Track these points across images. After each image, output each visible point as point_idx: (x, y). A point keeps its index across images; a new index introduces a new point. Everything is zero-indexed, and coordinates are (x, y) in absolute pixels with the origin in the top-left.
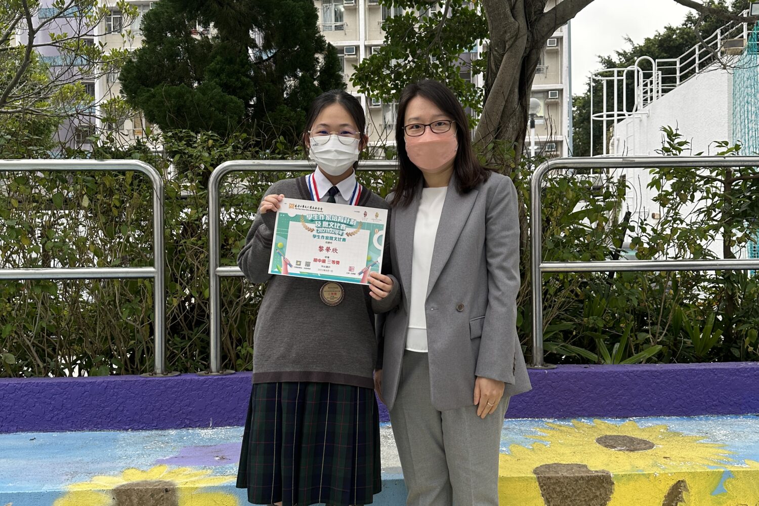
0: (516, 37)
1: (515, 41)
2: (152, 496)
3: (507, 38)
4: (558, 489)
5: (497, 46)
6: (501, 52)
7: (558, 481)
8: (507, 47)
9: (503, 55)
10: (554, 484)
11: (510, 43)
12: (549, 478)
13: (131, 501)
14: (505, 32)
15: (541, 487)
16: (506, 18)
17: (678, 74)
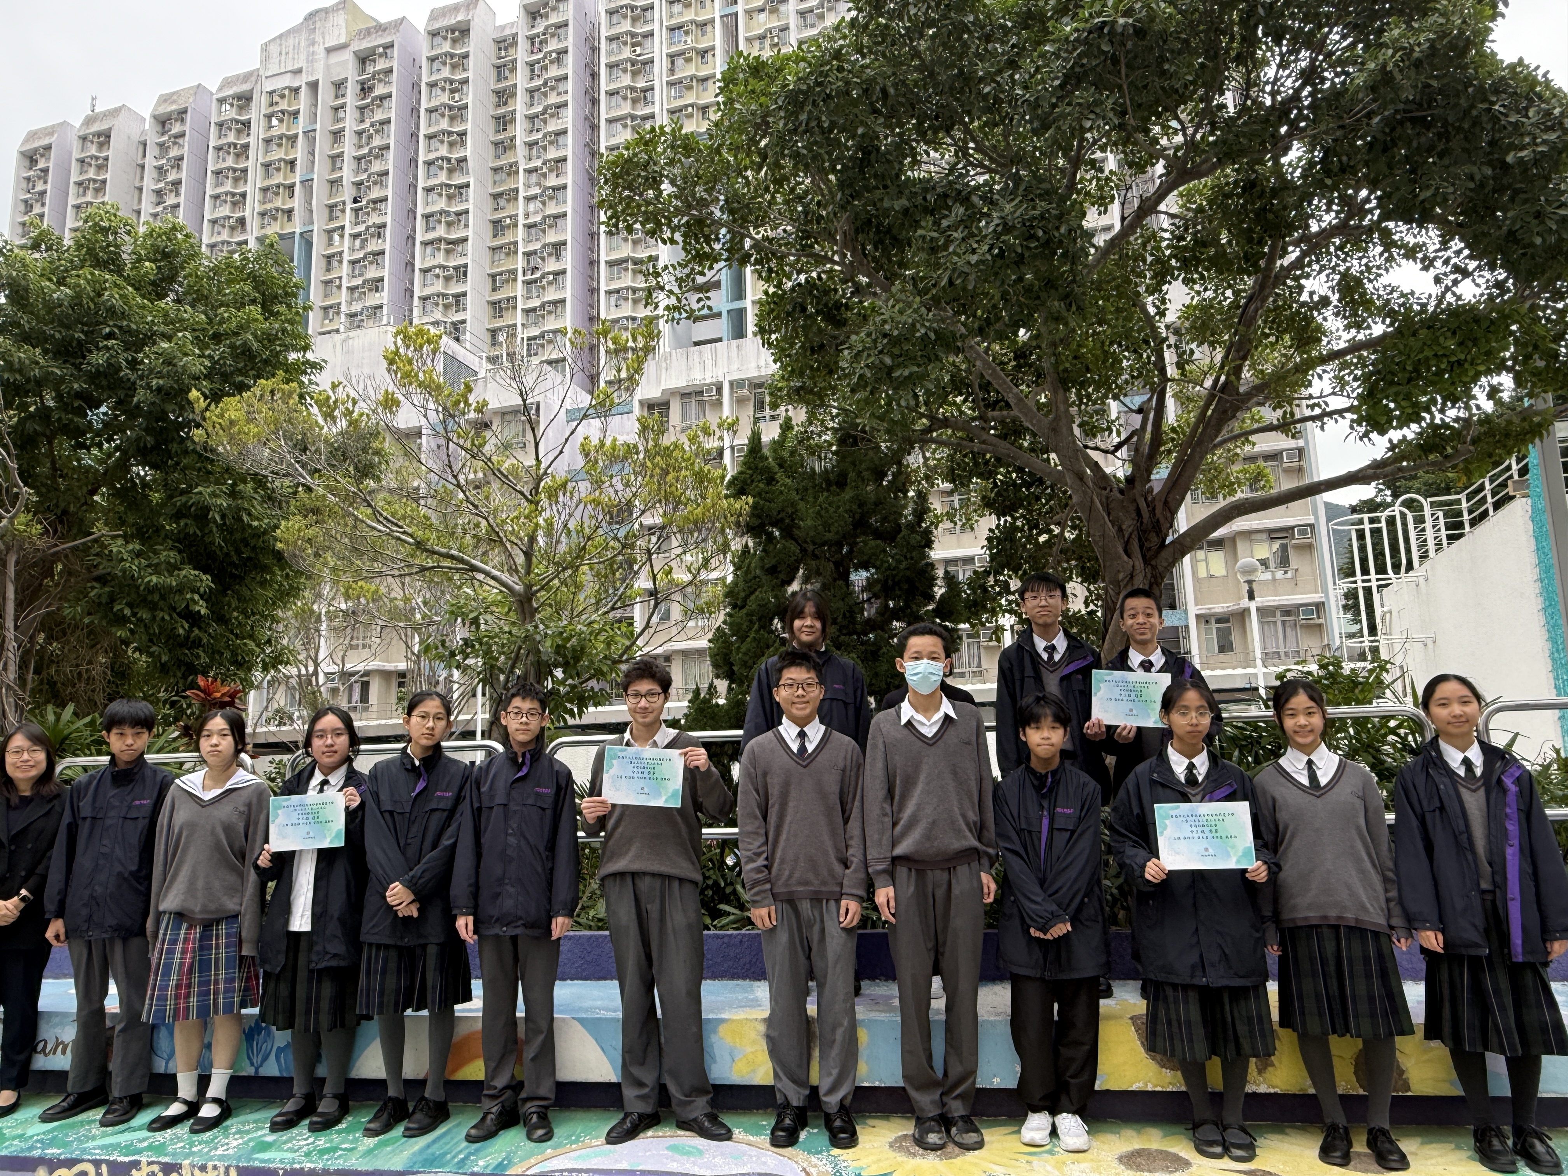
17: (1466, 517)
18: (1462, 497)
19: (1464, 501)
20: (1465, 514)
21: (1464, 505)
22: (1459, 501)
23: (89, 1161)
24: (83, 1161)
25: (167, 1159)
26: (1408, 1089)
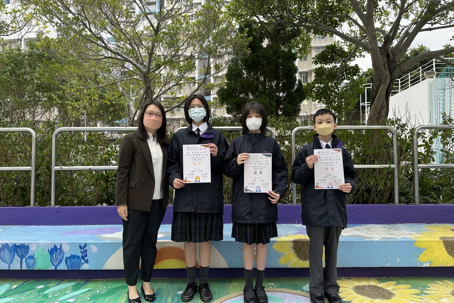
0: (386, 78)
1: (386, 79)
2: (306, 243)
3: (383, 78)
4: (450, 245)
5: (378, 81)
6: (379, 83)
7: (450, 242)
8: (383, 81)
9: (381, 85)
10: (449, 243)
11: (384, 80)
12: (447, 241)
13: (299, 245)
14: (382, 76)
15: (444, 244)
16: (383, 71)
17: (400, 86)
18: (399, 80)
19: (400, 81)
20: (400, 85)
21: (400, 82)
22: (398, 81)
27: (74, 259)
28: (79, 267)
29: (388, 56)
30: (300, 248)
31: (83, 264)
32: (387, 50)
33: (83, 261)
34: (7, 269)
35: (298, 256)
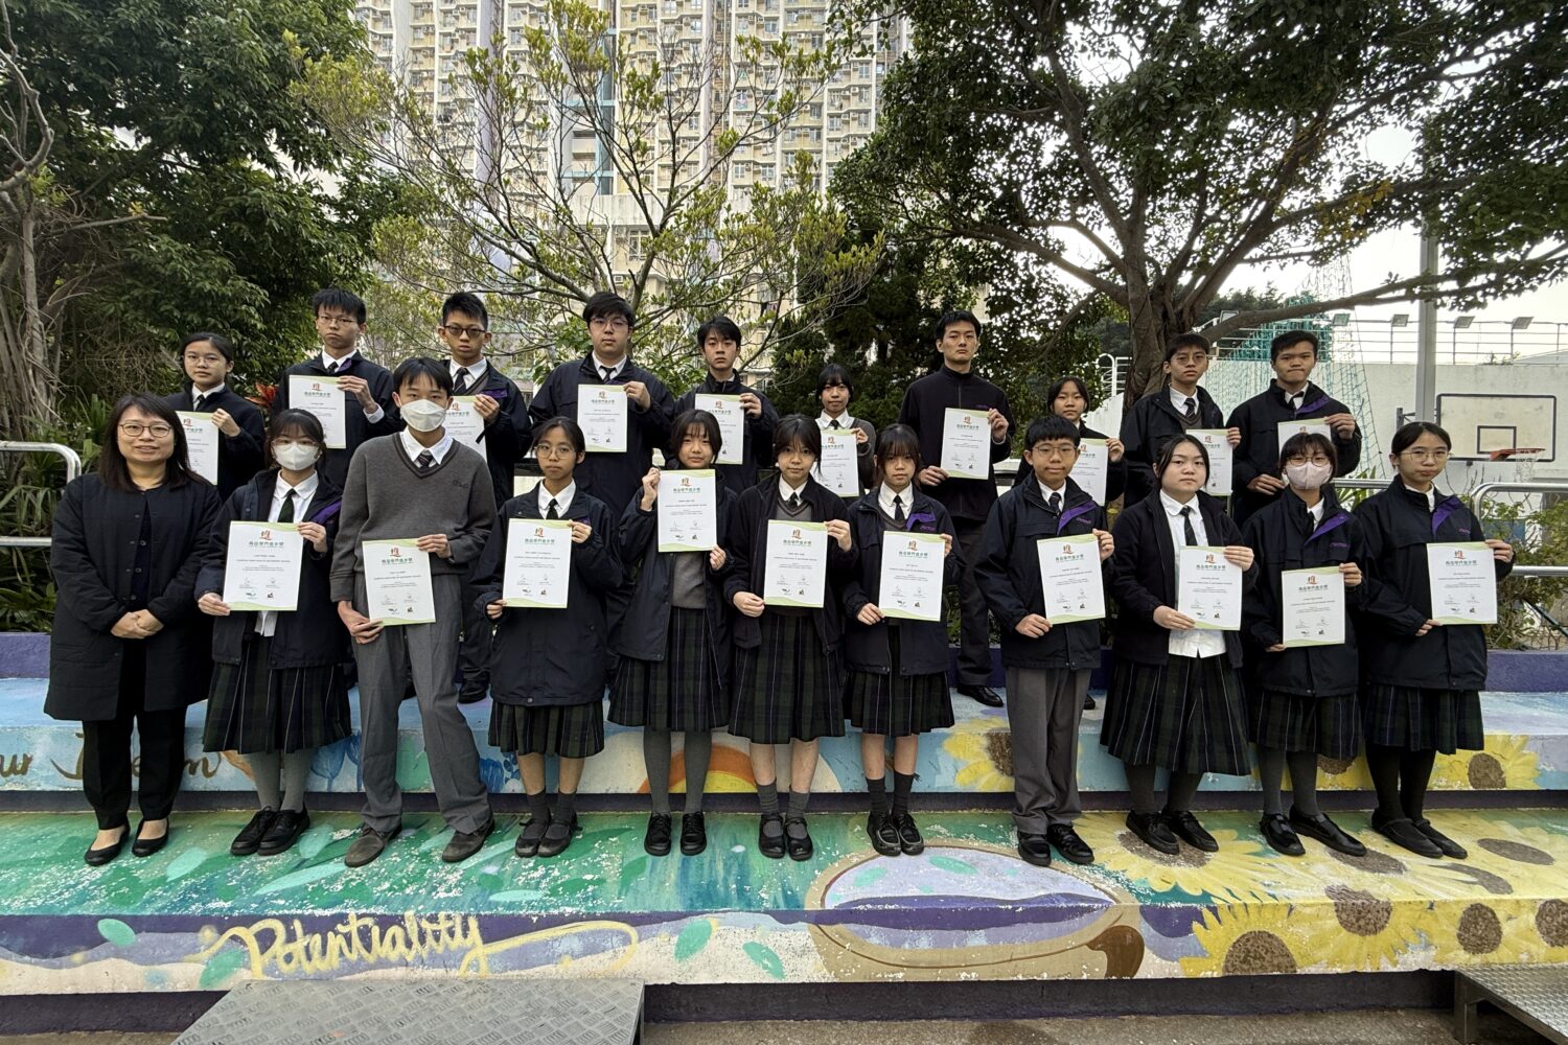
13: (1000, 743)
23: (274, 917)
24: (266, 917)
25: (380, 911)
26: (1504, 786)
27: (487, 770)
28: (498, 789)
29: (1165, 316)
30: (1003, 750)
31: (507, 780)
32: (1164, 304)
33: (507, 774)
34: (324, 789)
35: (997, 767)
